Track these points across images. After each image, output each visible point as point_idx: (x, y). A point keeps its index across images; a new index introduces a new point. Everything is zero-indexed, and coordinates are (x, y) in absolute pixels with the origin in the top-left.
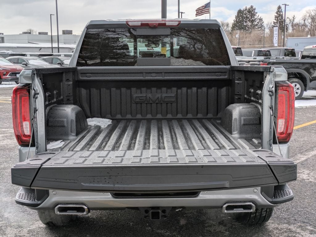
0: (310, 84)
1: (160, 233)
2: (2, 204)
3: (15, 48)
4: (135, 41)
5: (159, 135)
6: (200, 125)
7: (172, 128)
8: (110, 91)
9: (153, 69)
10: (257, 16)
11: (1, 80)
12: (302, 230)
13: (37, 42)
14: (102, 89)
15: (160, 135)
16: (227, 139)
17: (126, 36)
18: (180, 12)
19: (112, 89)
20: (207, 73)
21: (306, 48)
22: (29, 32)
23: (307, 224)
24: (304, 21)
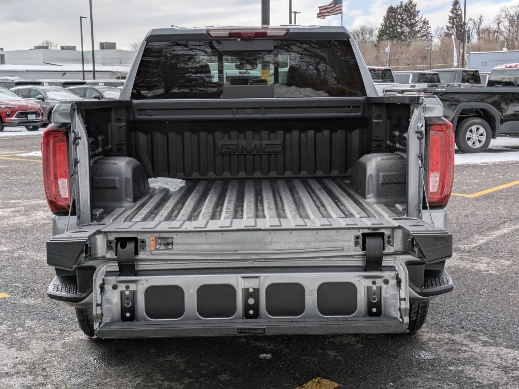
0: (501, 127)
1: (260, 347)
2: (21, 307)
3: (22, 72)
4: (220, 60)
5: (256, 201)
6: (319, 186)
7: (276, 191)
8: (183, 136)
9: (248, 103)
10: (420, 17)
11: (3, 124)
12: (472, 340)
13: (57, 62)
14: (170, 134)
15: (259, 201)
16: (357, 205)
17: (206, 52)
18: (292, 11)
19: (186, 133)
20: (330, 108)
21: (496, 68)
22: (45, 45)
23: (479, 333)
24: (498, 24)
